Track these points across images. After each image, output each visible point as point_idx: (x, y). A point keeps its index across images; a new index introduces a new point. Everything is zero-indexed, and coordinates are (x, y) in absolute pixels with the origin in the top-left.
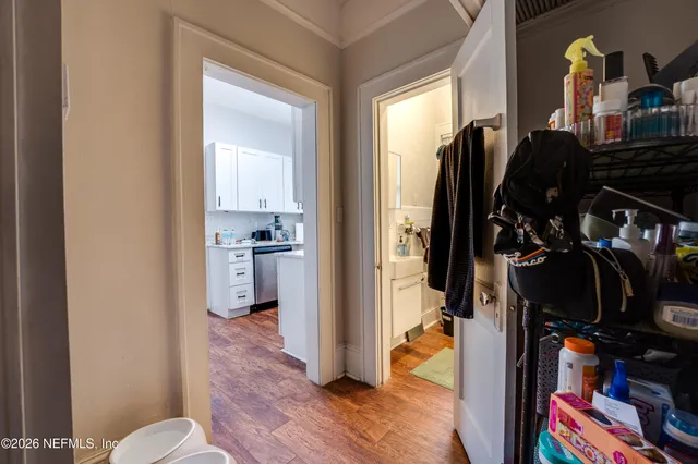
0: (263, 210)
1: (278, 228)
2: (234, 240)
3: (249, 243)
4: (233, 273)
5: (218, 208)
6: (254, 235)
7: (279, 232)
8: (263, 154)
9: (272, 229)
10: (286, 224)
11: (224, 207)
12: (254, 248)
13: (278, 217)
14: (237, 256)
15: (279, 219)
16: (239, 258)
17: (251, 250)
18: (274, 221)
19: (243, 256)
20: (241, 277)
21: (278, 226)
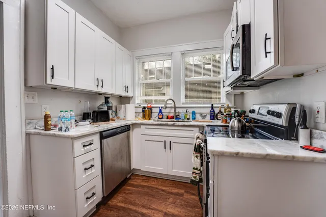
0: (100, 90)
7: (111, 112)
9: (105, 108)
12: (101, 133)
13: (108, 98)
14: (84, 146)
15: (110, 100)
16: (86, 148)
17: (98, 135)
18: (104, 101)
19: (91, 144)
20: (89, 172)
21: (110, 106)
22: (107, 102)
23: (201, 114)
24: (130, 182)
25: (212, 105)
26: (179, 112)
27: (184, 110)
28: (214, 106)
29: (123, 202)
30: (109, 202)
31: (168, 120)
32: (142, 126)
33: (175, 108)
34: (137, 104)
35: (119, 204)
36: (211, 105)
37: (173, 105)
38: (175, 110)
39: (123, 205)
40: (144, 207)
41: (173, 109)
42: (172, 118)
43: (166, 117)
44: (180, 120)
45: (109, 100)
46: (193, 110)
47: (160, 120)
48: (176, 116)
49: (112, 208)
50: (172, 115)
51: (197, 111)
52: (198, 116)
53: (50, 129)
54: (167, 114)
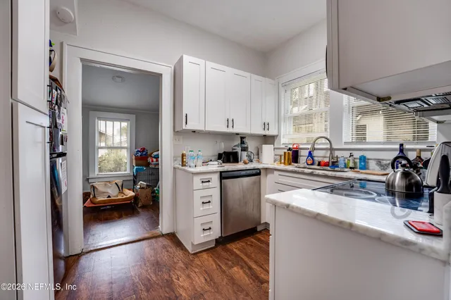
0: (230, 130)
1: (244, 149)
2: (200, 162)
3: (215, 166)
4: (197, 201)
5: (184, 128)
6: (220, 156)
7: (245, 154)
8: (230, 71)
9: (239, 150)
10: (251, 145)
11: (191, 126)
12: (221, 172)
13: (244, 138)
14: (202, 182)
15: (246, 140)
16: (205, 184)
17: (219, 174)
18: (240, 142)
19: (209, 181)
20: (206, 206)
21: (245, 148)
22: (242, 142)
23: (379, 162)
24: (258, 236)
25: (402, 145)
26: (337, 157)
27: (347, 154)
28: (407, 146)
29: (239, 250)
30: (228, 246)
31: (319, 167)
32: (275, 172)
33: (332, 150)
34: (283, 144)
35: (235, 250)
36: (398, 147)
37: (329, 146)
38: (331, 153)
39: (238, 252)
40: (256, 262)
41: (329, 152)
42: (327, 164)
43: (317, 163)
44: (336, 169)
45: (244, 140)
46: (361, 153)
47: (308, 166)
48: (333, 163)
49: (227, 250)
50: (326, 160)
51: (368, 155)
52: (372, 165)
53: (185, 166)
54: (320, 159)
